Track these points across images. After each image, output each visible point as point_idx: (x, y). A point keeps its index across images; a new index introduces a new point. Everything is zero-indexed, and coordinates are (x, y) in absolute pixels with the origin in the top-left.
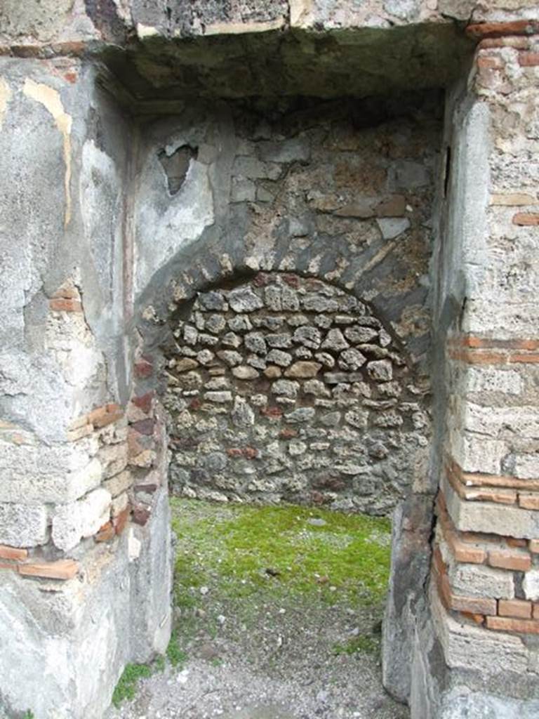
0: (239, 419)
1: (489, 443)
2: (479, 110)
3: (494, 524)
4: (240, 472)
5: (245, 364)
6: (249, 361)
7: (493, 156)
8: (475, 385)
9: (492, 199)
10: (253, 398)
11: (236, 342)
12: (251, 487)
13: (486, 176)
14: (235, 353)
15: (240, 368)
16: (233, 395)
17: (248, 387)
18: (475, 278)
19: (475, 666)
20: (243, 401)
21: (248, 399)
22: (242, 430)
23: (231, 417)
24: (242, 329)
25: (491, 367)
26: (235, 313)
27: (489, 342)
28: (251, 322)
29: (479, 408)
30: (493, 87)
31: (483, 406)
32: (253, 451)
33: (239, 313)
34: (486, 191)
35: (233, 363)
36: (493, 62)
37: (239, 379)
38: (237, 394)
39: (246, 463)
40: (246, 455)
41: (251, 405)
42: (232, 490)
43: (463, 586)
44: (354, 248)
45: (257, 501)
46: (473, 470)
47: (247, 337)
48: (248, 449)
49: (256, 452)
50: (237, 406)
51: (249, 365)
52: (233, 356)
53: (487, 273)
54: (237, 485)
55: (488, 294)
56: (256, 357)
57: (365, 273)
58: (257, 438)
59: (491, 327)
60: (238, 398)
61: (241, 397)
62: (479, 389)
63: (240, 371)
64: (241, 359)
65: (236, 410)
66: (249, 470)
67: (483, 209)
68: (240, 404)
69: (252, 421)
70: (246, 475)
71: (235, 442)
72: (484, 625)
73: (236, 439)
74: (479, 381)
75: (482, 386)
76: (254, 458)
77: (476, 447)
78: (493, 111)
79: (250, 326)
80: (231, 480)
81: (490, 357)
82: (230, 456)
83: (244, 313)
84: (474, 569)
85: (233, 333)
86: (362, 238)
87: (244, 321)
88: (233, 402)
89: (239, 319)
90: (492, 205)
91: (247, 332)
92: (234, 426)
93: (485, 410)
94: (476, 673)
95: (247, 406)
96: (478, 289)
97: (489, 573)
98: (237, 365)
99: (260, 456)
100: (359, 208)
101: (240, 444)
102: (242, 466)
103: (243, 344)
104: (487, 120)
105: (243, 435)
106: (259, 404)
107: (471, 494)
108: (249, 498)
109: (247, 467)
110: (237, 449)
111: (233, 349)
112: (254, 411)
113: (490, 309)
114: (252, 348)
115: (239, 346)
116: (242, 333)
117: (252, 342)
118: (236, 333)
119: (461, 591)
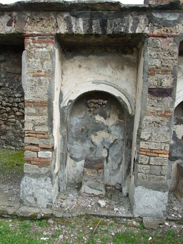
0: (17, 126)
1: (30, 124)
2: (25, 52)
3: (31, 141)
4: (18, 141)
5: (18, 111)
6: (20, 110)
7: (28, 62)
8: (26, 111)
9: (28, 71)
10: (21, 121)
11: (16, 105)
12: (21, 145)
13: (26, 66)
14: (16, 108)
15: (17, 112)
16: (16, 120)
17: (20, 118)
18: (25, 88)
19: (29, 172)
20: (19, 121)
21: (20, 121)
22: (18, 129)
23: (15, 126)
24: (18, 102)
25: (29, 107)
26: (16, 97)
27: (29, 102)
28: (20, 99)
29: (27, 116)
30: (27, 47)
31: (28, 116)
32: (21, 135)
33: (17, 97)
34: (26, 70)
35: (16, 111)
36: (27, 42)
37: (17, 115)
38: (17, 120)
39: (20, 138)
40: (19, 136)
41: (21, 123)
42: (16, 146)
43: (26, 155)
44: (16, 81)
45: (23, 149)
46: (27, 129)
47: (19, 104)
48: (20, 135)
49: (22, 136)
50: (17, 123)
51: (20, 112)
52: (15, 109)
53: (27, 87)
54: (17, 145)
55: (28, 92)
56: (22, 110)
57: (18, 87)
58: (22, 132)
59: (29, 99)
60: (17, 121)
61: (18, 120)
62: (27, 112)
63: (17, 113)
64: (18, 110)
65: (16, 124)
66: (20, 140)
67: (26, 73)
68: (18, 122)
69: (21, 127)
70: (20, 142)
71: (16, 133)
72: (30, 163)
73: (17, 132)
74: (27, 110)
75: (28, 111)
76: (22, 137)
77: (27, 124)
78: (27, 52)
79: (20, 101)
80: (16, 143)
81: (29, 105)
82: (15, 137)
83: (18, 97)
84: (28, 151)
85: (15, 103)
86: (18, 79)
87: (18, 99)
88: (16, 121)
89: (17, 99)
90: (28, 73)
91: (19, 102)
92: (16, 128)
93: (28, 117)
94: (29, 174)
95: (20, 123)
96: (26, 91)
97: (31, 152)
98: (17, 111)
99: (23, 136)
100: (17, 71)
101: (18, 133)
102: (18, 139)
103: (18, 106)
104: (26, 54)
105: (18, 131)
106: (22, 122)
107: (26, 135)
108: (21, 148)
109: (20, 139)
110: (17, 135)
111: (15, 107)
112: (21, 124)
113: (28, 95)
114: (20, 107)
115: (17, 106)
116: (18, 103)
117: (20, 105)
118: (17, 103)
119: (26, 156)
